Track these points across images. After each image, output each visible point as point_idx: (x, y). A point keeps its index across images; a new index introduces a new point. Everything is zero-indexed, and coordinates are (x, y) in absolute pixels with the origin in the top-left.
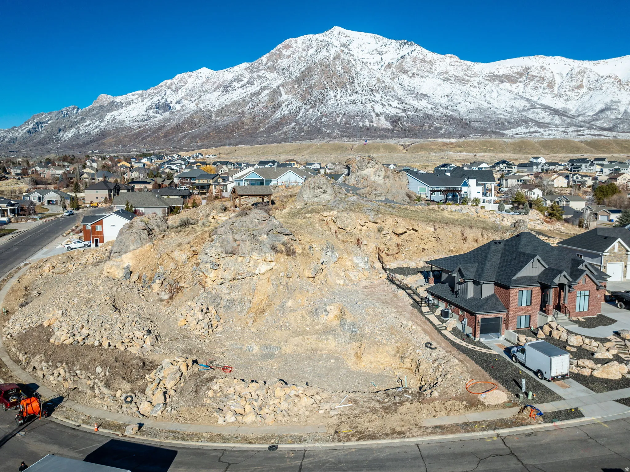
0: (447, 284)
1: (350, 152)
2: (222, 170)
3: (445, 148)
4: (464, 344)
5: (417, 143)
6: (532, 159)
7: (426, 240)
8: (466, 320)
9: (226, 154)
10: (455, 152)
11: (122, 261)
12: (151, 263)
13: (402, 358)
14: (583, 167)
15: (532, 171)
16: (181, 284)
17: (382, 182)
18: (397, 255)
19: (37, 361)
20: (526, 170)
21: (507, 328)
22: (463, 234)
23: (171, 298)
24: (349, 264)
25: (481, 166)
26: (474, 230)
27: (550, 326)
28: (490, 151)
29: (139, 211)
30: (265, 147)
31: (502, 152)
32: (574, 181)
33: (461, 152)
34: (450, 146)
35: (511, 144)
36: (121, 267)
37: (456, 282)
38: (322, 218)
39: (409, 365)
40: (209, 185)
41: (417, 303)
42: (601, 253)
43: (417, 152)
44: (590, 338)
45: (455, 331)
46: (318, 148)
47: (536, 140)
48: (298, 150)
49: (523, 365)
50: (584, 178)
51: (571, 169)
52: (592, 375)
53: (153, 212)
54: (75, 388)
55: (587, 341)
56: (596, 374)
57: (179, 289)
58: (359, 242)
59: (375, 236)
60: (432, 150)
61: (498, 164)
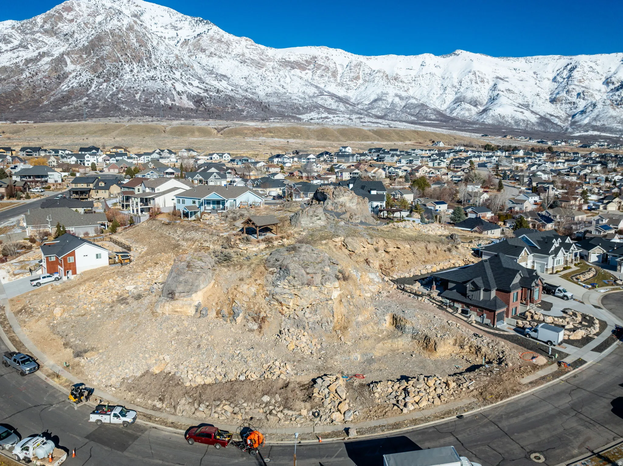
1: (163, 134)
3: (257, 133)
4: (492, 331)
5: (231, 128)
6: (341, 148)
7: (407, 255)
8: (485, 315)
10: (268, 137)
11: (192, 300)
14: (386, 158)
16: (262, 314)
18: (392, 269)
21: (507, 316)
22: (426, 248)
23: (260, 327)
27: (530, 312)
28: (297, 137)
29: (69, 231)
31: (308, 138)
32: (390, 173)
33: (272, 137)
34: (261, 131)
35: (315, 131)
36: (193, 305)
37: (468, 289)
39: (468, 350)
40: (90, 190)
42: (517, 258)
43: (232, 136)
44: (557, 317)
45: (477, 322)
46: (128, 129)
47: (335, 127)
48: (105, 131)
50: (396, 170)
51: (377, 159)
52: (569, 339)
53: (85, 232)
54: (252, 418)
55: (556, 319)
57: (263, 319)
58: (367, 262)
59: (375, 256)
60: (245, 135)
61: (322, 154)
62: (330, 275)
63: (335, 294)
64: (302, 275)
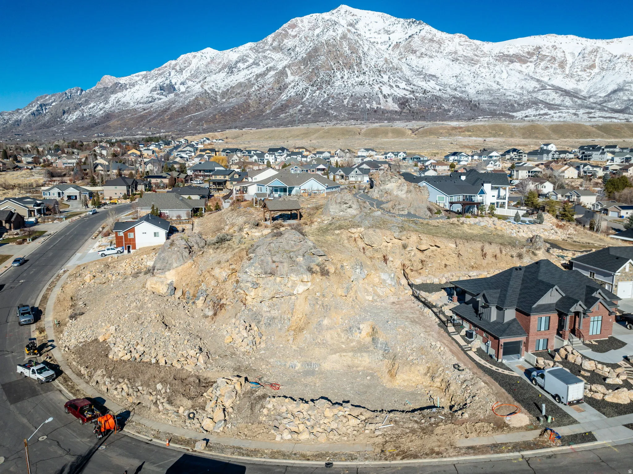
0: (471, 305)
1: (357, 137)
2: (233, 159)
3: (454, 132)
4: (488, 365)
5: (425, 128)
6: (542, 146)
7: (448, 257)
8: (490, 343)
9: (233, 139)
10: (465, 136)
11: (165, 277)
12: (193, 280)
13: (433, 378)
14: (593, 156)
15: (542, 159)
16: (223, 301)
17: (404, 196)
18: (421, 271)
19: (99, 376)
20: (536, 158)
21: (527, 350)
22: (482, 250)
23: (215, 314)
24: (377, 280)
25: (491, 155)
26: (493, 245)
27: (566, 350)
28: (499, 136)
29: (164, 213)
30: (272, 131)
31: (512, 136)
32: (585, 172)
33: (470, 136)
34: (459, 130)
35: (521, 129)
36: (165, 283)
37: (480, 305)
38: (350, 234)
39: (439, 384)
40: (225, 182)
41: (443, 322)
42: (613, 273)
43: (426, 136)
44: (603, 364)
45: (479, 352)
46: (326, 133)
47: (546, 124)
48: (306, 134)
49: (542, 388)
50: (595, 169)
51: (582, 158)
52: (603, 400)
53: (178, 215)
54: (139, 403)
55: (600, 366)
56: (608, 399)
57: (222, 306)
58: (385, 259)
59: (400, 252)
60: (441, 134)
61: (508, 152)
62: (301, 266)
63: (301, 288)
64: (267, 263)
